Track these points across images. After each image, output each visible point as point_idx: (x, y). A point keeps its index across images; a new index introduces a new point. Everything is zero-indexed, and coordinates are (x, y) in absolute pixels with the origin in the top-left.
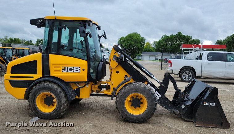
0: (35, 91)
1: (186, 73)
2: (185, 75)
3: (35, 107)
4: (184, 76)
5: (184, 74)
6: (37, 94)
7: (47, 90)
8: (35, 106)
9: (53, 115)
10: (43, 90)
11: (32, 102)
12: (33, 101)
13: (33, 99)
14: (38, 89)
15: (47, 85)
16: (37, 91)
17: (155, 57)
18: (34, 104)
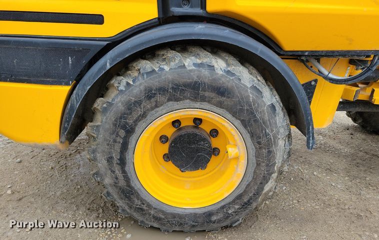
0: (131, 107)
3: (129, 185)
6: (141, 124)
7: (203, 99)
8: (127, 179)
9: (220, 216)
10: (177, 100)
11: (110, 160)
12: (116, 156)
13: (118, 147)
14: (150, 94)
15: (205, 72)
16: (138, 103)
18: (124, 172)
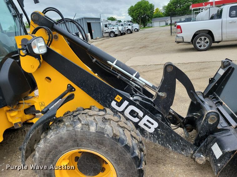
1: (201, 39)
2: (200, 41)
4: (199, 43)
5: (198, 40)
17: (165, 22)
